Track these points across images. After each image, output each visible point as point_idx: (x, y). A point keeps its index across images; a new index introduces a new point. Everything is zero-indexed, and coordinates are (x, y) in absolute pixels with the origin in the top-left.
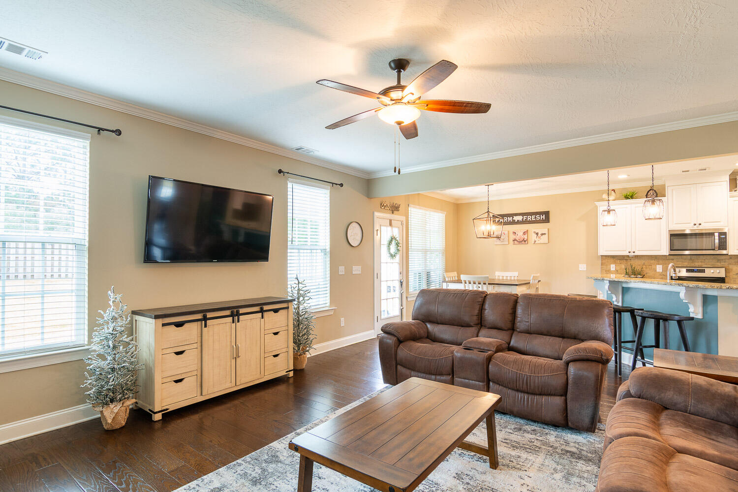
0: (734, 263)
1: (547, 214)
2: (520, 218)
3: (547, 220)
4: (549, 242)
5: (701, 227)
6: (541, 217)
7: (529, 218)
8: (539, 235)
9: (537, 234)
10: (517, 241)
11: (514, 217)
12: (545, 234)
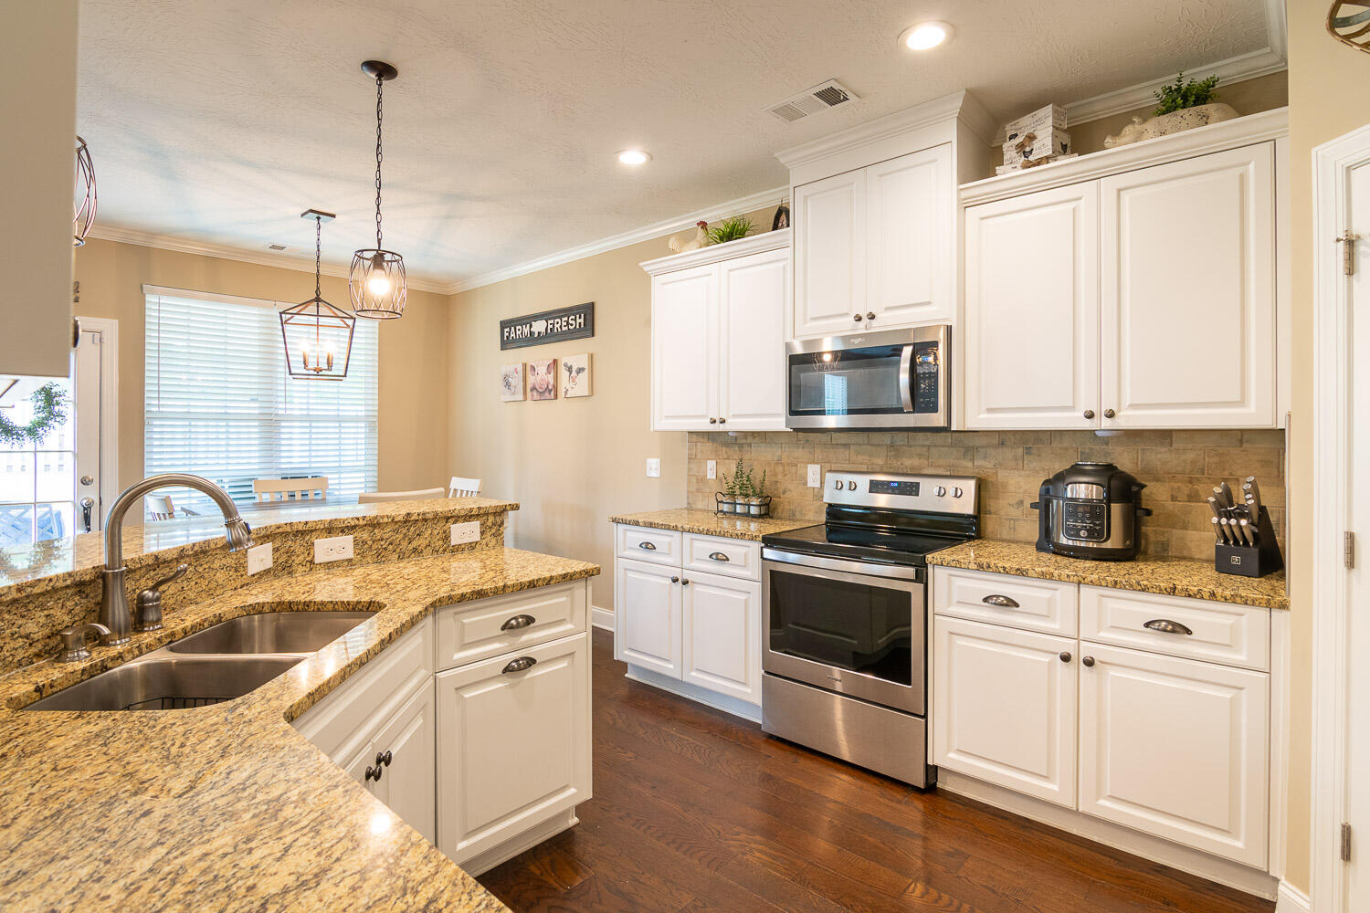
0: (1013, 464)
1: (588, 311)
2: (539, 327)
3: (588, 329)
4: (591, 395)
5: (876, 326)
6: (578, 321)
7: (556, 326)
8: (574, 374)
9: (570, 369)
10: (537, 391)
11: (533, 323)
12: (583, 369)
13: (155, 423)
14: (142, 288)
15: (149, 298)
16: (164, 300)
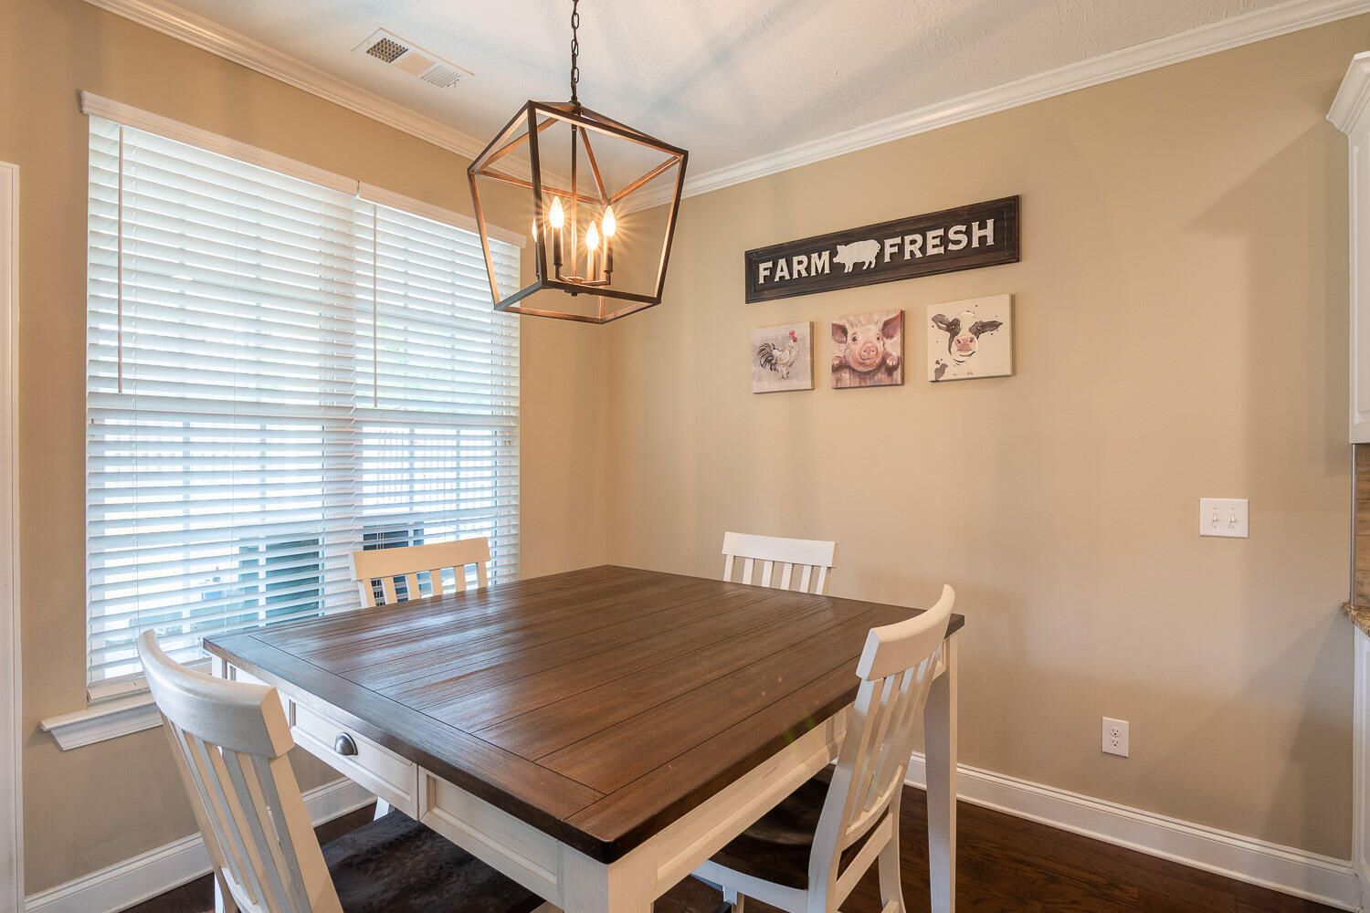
1: (1006, 214)
2: (865, 252)
3: (1007, 248)
4: (1014, 372)
6: (977, 233)
7: (908, 248)
8: (964, 333)
9: (953, 328)
10: (853, 371)
11: (839, 248)
12: (994, 325)
13: (108, 422)
14: (80, 99)
15: (96, 127)
16: (133, 138)
